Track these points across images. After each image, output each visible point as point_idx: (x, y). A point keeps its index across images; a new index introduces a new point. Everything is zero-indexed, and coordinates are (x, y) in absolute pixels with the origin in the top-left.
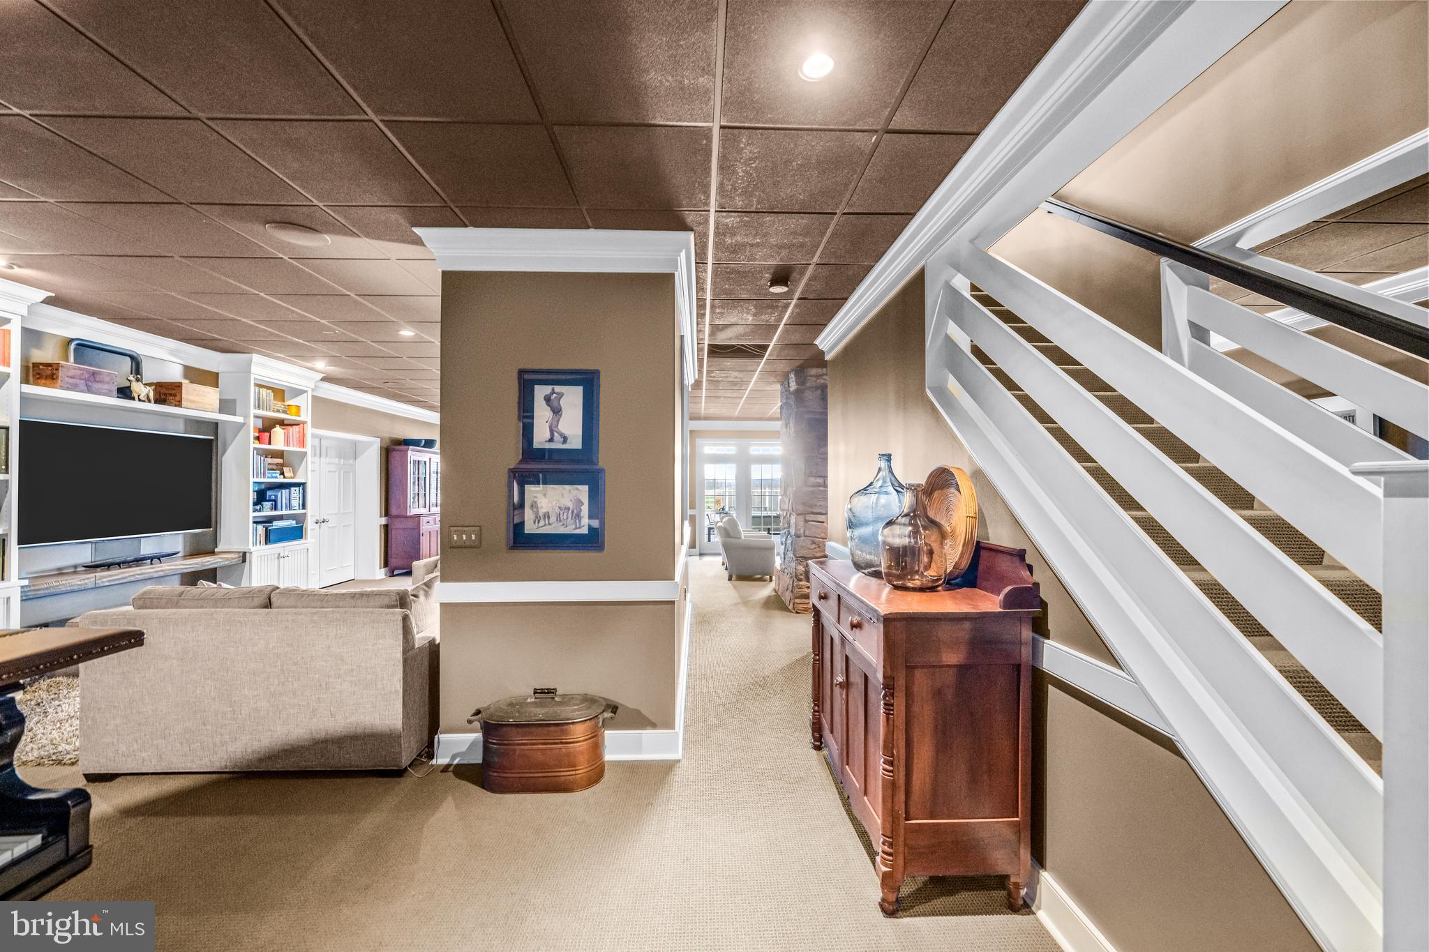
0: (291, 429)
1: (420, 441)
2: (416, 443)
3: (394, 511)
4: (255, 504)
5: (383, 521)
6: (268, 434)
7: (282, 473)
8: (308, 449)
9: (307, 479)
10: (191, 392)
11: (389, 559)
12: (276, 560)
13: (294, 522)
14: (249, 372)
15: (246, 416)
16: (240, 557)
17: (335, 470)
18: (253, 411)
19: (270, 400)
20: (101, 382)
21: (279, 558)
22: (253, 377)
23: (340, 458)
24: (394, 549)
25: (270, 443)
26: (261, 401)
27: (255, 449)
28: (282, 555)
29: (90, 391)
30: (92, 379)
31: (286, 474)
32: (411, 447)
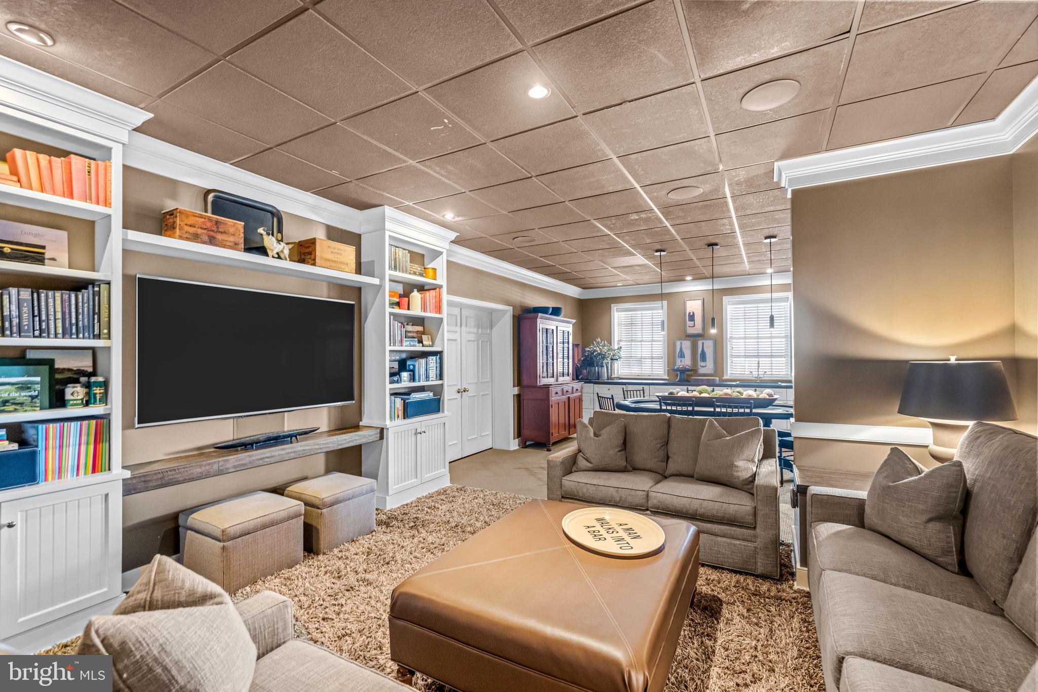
0: (428, 293)
1: (548, 308)
2: (544, 310)
3: (525, 381)
4: (392, 375)
5: (516, 390)
6: (407, 299)
7: (420, 341)
8: (444, 315)
9: (444, 348)
10: (325, 249)
11: (522, 429)
12: (414, 437)
13: (431, 394)
14: (384, 229)
15: (382, 279)
16: (376, 434)
17: (473, 339)
18: (389, 273)
19: (406, 262)
20: (225, 232)
21: (416, 434)
22: (387, 234)
23: (478, 328)
24: (525, 422)
25: (409, 309)
26: (397, 261)
27: (391, 314)
28: (418, 431)
29: (212, 241)
30: (215, 229)
31: (425, 343)
32: (540, 315)
